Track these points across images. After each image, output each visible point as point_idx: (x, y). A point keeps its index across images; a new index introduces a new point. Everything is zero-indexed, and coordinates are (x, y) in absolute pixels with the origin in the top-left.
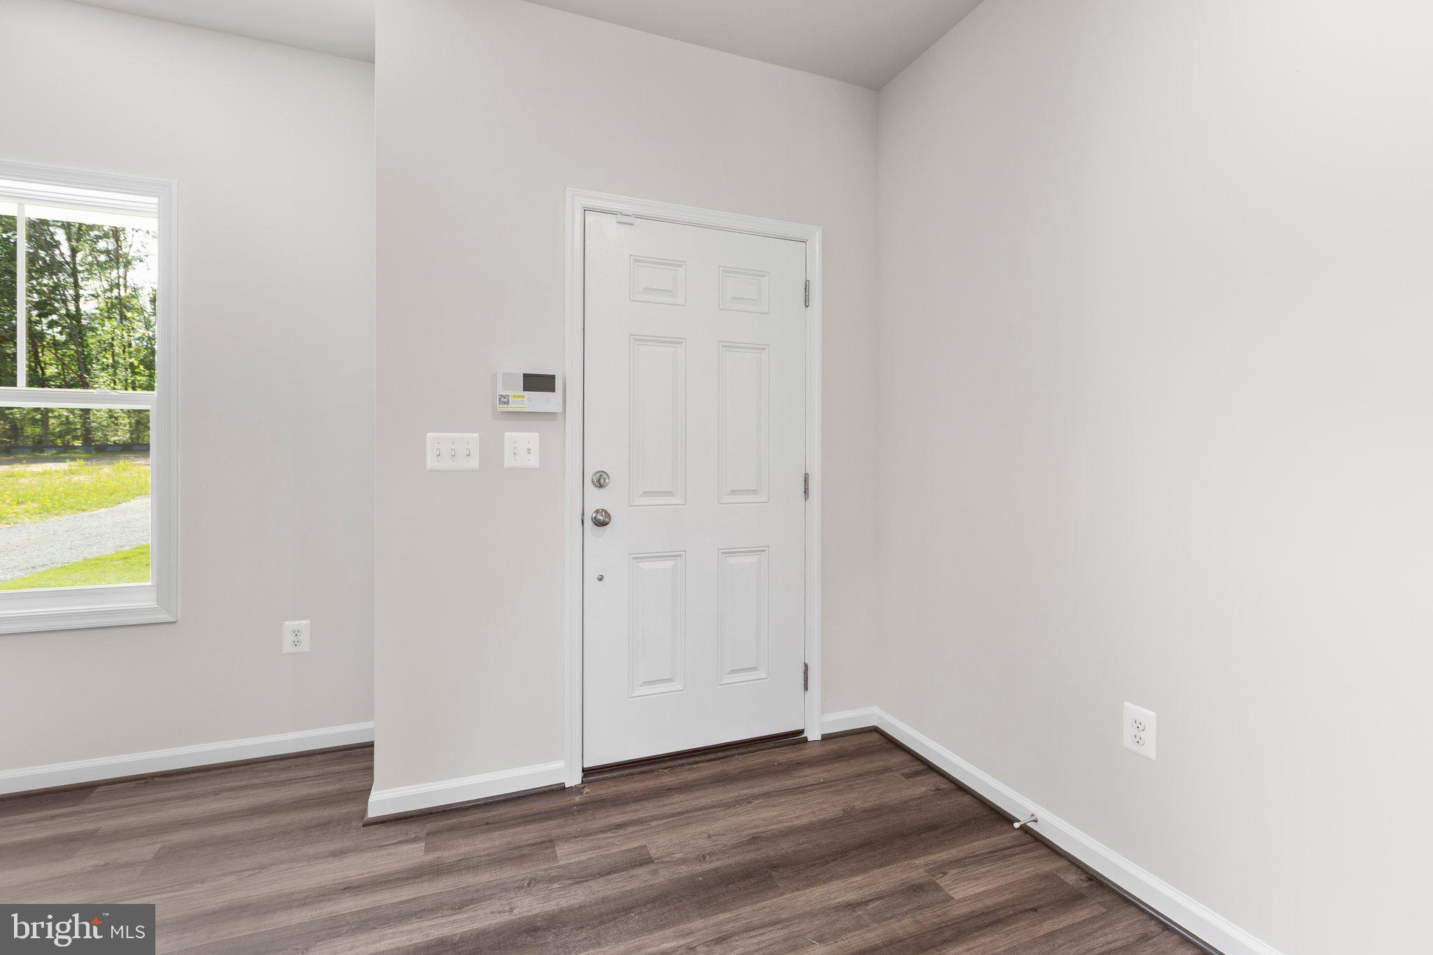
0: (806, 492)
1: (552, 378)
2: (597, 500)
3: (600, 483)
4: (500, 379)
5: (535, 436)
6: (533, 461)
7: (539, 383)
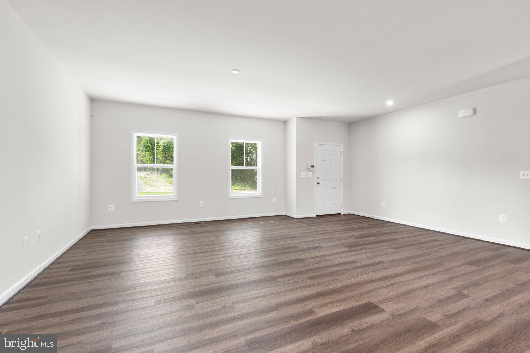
0: (341, 180)
1: (314, 166)
2: (318, 181)
3: (318, 179)
4: (308, 166)
5: (311, 173)
6: (311, 176)
7: (312, 166)
